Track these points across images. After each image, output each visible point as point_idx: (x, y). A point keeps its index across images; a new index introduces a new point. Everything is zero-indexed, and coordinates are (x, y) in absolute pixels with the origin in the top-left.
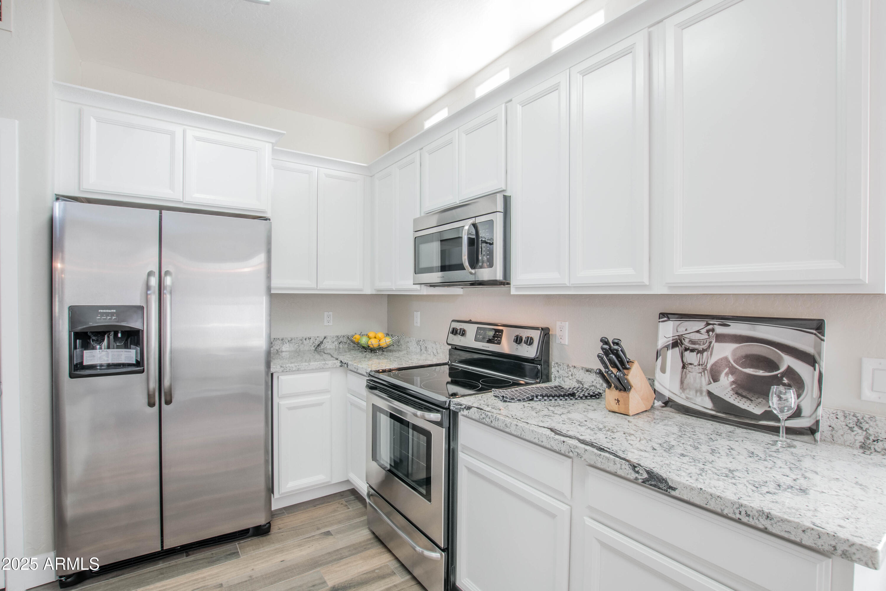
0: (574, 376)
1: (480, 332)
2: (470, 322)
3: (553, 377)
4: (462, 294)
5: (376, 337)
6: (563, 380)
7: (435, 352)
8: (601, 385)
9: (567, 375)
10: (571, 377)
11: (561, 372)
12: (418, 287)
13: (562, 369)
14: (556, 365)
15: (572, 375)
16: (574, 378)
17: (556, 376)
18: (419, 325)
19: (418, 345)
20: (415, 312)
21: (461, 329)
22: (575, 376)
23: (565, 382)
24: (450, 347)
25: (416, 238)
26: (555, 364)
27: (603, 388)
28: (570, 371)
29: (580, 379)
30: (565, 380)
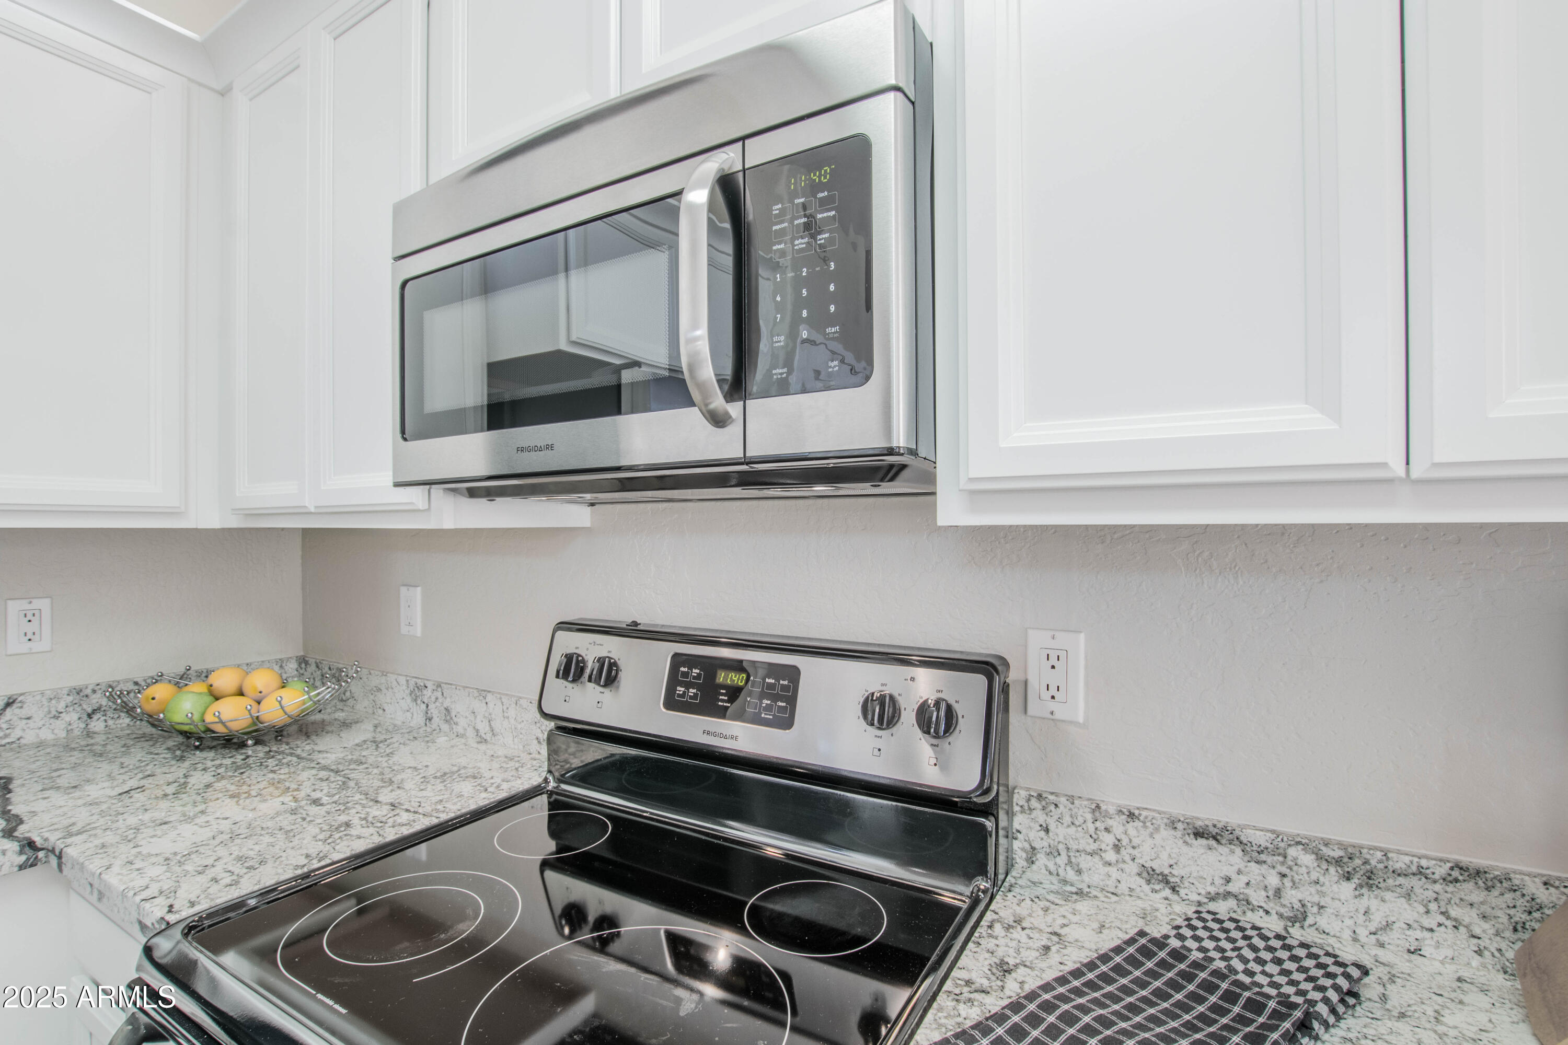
0: (1131, 851)
1: (685, 675)
2: (634, 631)
3: (1023, 849)
4: (588, 525)
5: (245, 690)
6: (1070, 862)
7: (483, 727)
8: (1271, 893)
9: (1093, 846)
10: (1111, 856)
11: (1060, 832)
12: (416, 496)
13: (1067, 819)
14: (1034, 803)
15: (1117, 848)
16: (1127, 858)
17: (1034, 845)
18: (419, 632)
19: (416, 700)
20: (403, 590)
21: (601, 661)
22: (1135, 852)
23: (1079, 872)
24: (552, 725)
25: (404, 285)
26: (1028, 800)
27: (1284, 906)
28: (1107, 830)
29: (1161, 866)
30: (1083, 866)
